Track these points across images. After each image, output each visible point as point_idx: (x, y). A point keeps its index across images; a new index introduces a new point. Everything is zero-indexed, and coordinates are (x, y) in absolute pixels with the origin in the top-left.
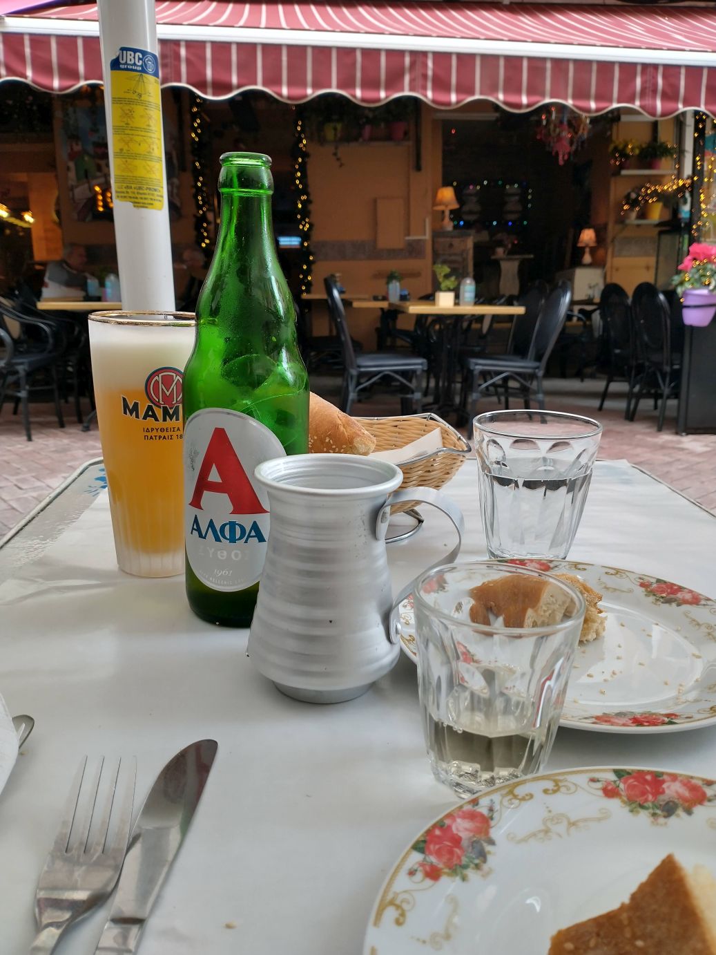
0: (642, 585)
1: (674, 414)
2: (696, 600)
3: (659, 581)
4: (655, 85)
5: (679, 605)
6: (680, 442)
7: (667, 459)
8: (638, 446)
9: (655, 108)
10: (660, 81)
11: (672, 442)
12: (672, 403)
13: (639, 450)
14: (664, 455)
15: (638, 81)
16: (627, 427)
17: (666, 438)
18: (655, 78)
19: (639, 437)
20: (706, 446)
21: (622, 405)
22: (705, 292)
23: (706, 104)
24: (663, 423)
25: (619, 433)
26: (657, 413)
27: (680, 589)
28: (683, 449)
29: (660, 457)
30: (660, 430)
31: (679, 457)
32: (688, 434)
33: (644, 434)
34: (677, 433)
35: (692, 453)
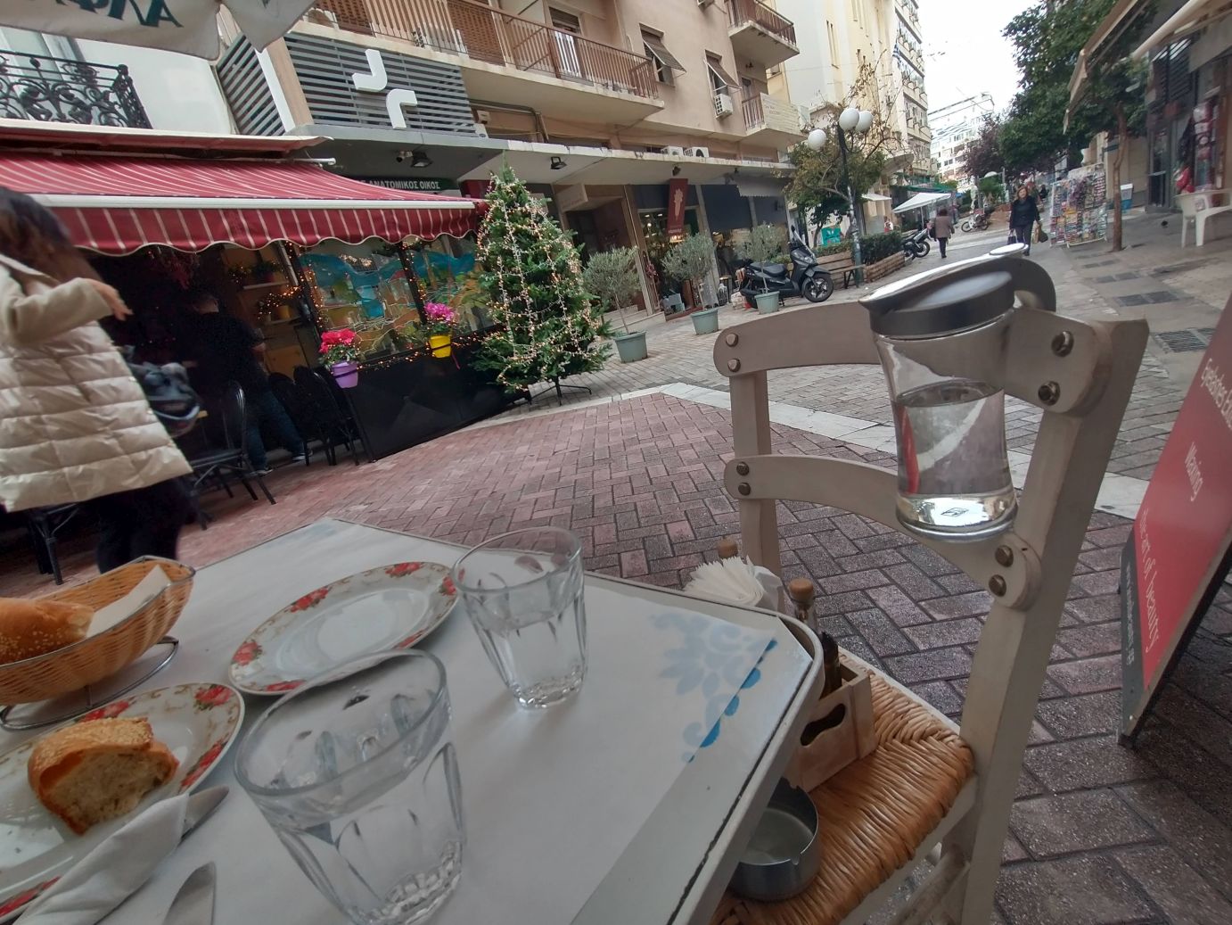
0: (388, 572)
1: (362, 450)
2: (417, 566)
3: (395, 566)
4: (241, 224)
5: (410, 573)
6: (375, 467)
7: (371, 482)
8: (347, 480)
9: (248, 241)
10: (244, 222)
11: (369, 468)
12: (357, 442)
13: (348, 484)
14: (368, 480)
15: (225, 222)
16: (333, 470)
17: (364, 468)
18: (238, 219)
19: (345, 474)
20: (393, 463)
21: (322, 455)
22: (345, 364)
23: (288, 235)
24: (357, 459)
25: (329, 476)
26: (350, 453)
27: (408, 564)
28: (378, 471)
29: (365, 483)
30: (357, 464)
31: (378, 478)
32: (377, 460)
33: (349, 470)
34: (370, 462)
35: (385, 472)
